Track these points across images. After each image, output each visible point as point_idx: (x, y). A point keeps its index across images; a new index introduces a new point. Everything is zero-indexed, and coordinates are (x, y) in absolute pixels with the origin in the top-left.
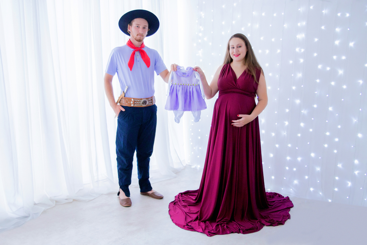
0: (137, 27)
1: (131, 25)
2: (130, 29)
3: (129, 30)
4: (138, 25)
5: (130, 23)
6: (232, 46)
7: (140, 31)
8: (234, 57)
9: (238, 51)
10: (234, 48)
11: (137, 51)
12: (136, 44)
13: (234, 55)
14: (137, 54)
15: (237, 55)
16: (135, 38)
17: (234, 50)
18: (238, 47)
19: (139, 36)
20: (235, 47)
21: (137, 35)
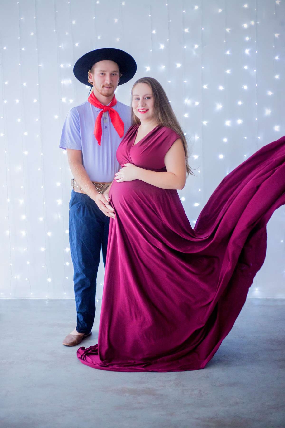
0: (102, 74)
1: (92, 72)
2: (91, 78)
3: (90, 80)
4: (103, 71)
5: (91, 69)
6: (137, 96)
7: (107, 80)
8: (139, 113)
9: (146, 105)
10: (139, 99)
11: (105, 112)
12: (103, 99)
13: (139, 110)
14: (106, 115)
15: (143, 110)
16: (100, 91)
17: (140, 103)
18: (145, 99)
19: (105, 89)
20: (141, 98)
21: (103, 86)
